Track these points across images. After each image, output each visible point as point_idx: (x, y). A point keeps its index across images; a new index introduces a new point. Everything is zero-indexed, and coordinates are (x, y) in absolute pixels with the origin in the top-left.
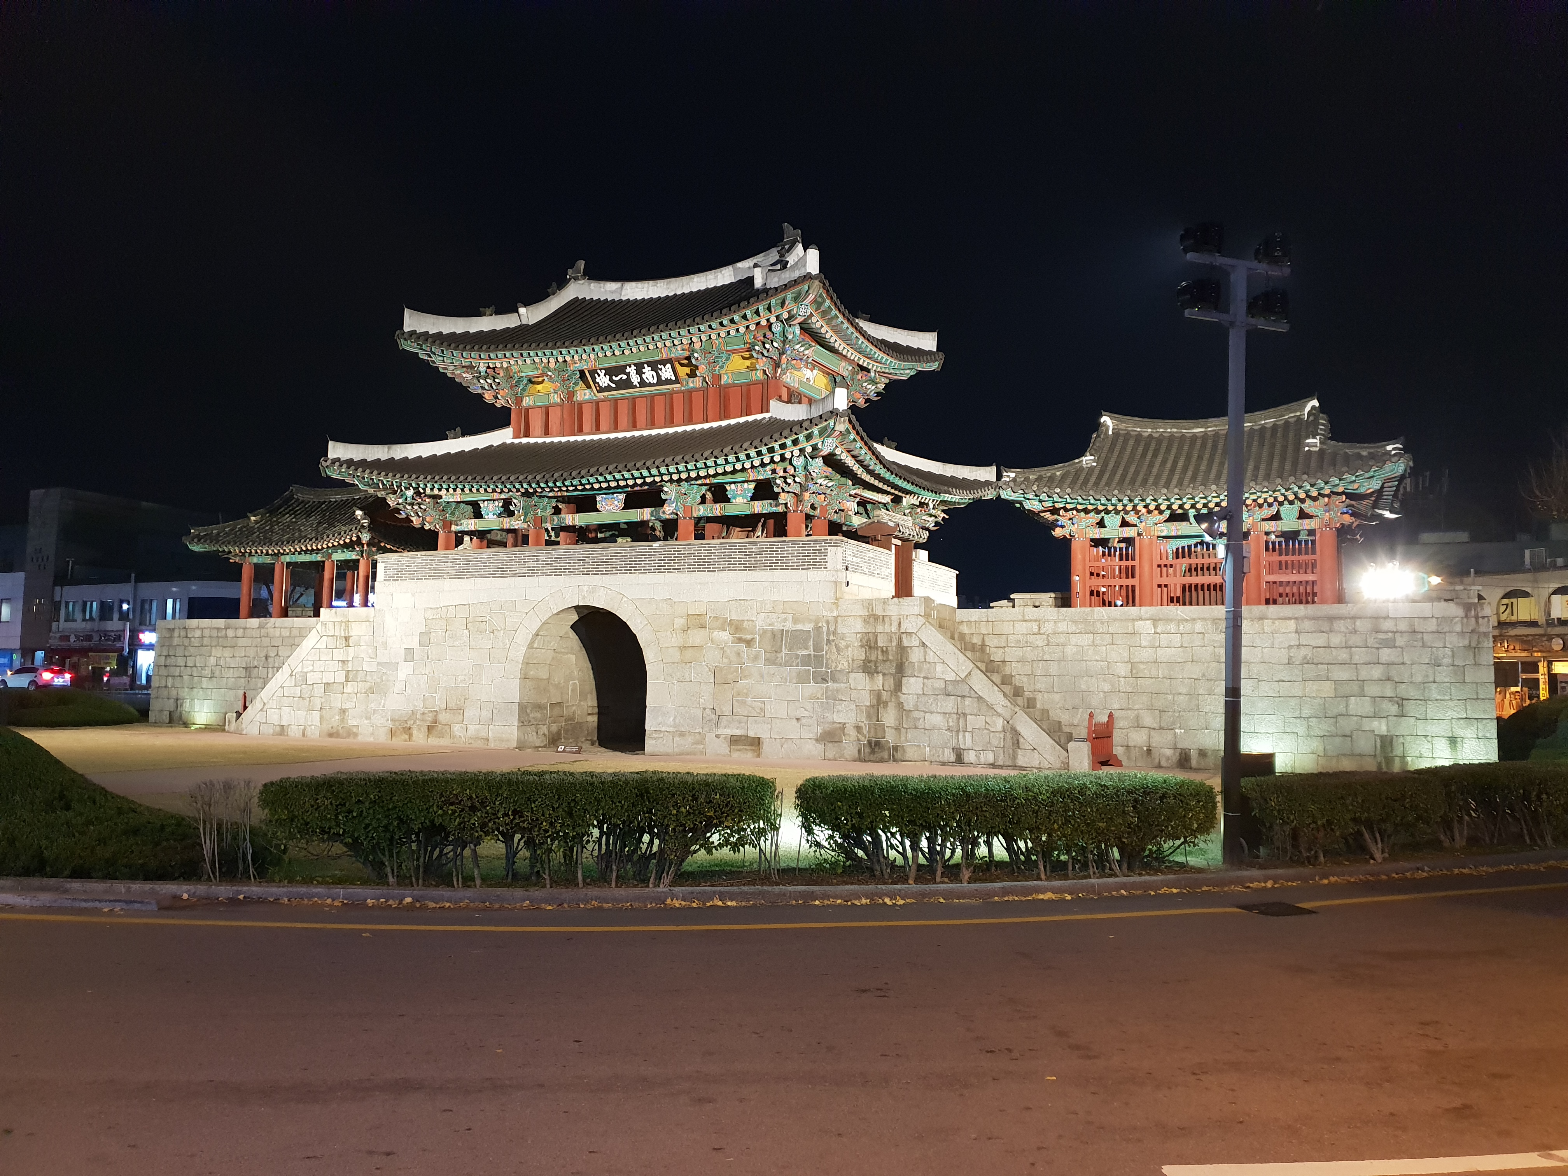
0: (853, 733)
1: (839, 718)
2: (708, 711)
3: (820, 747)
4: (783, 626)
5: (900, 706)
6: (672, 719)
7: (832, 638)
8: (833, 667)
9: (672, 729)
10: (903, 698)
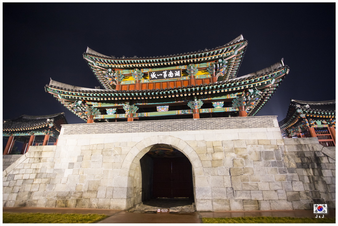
0: (305, 196)
1: (296, 189)
2: (229, 189)
3: (290, 204)
4: (260, 150)
5: (324, 182)
6: (210, 193)
7: (284, 154)
8: (288, 166)
9: (211, 198)
10: (325, 179)
